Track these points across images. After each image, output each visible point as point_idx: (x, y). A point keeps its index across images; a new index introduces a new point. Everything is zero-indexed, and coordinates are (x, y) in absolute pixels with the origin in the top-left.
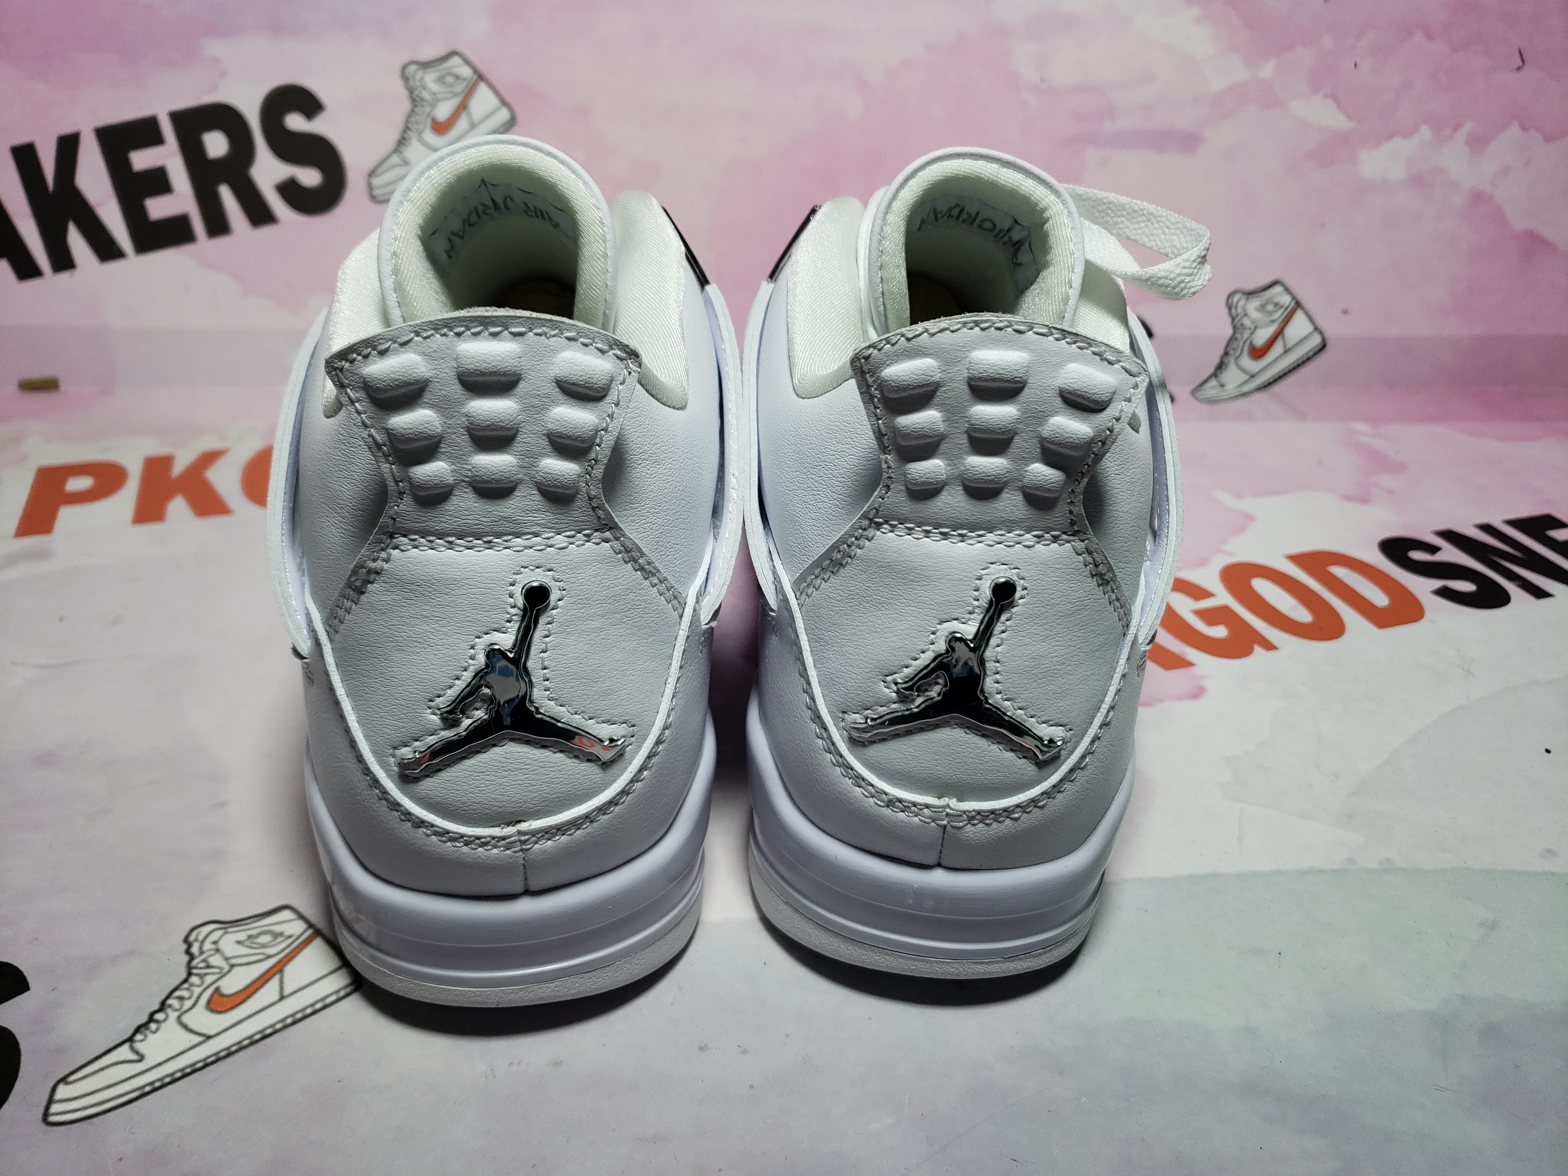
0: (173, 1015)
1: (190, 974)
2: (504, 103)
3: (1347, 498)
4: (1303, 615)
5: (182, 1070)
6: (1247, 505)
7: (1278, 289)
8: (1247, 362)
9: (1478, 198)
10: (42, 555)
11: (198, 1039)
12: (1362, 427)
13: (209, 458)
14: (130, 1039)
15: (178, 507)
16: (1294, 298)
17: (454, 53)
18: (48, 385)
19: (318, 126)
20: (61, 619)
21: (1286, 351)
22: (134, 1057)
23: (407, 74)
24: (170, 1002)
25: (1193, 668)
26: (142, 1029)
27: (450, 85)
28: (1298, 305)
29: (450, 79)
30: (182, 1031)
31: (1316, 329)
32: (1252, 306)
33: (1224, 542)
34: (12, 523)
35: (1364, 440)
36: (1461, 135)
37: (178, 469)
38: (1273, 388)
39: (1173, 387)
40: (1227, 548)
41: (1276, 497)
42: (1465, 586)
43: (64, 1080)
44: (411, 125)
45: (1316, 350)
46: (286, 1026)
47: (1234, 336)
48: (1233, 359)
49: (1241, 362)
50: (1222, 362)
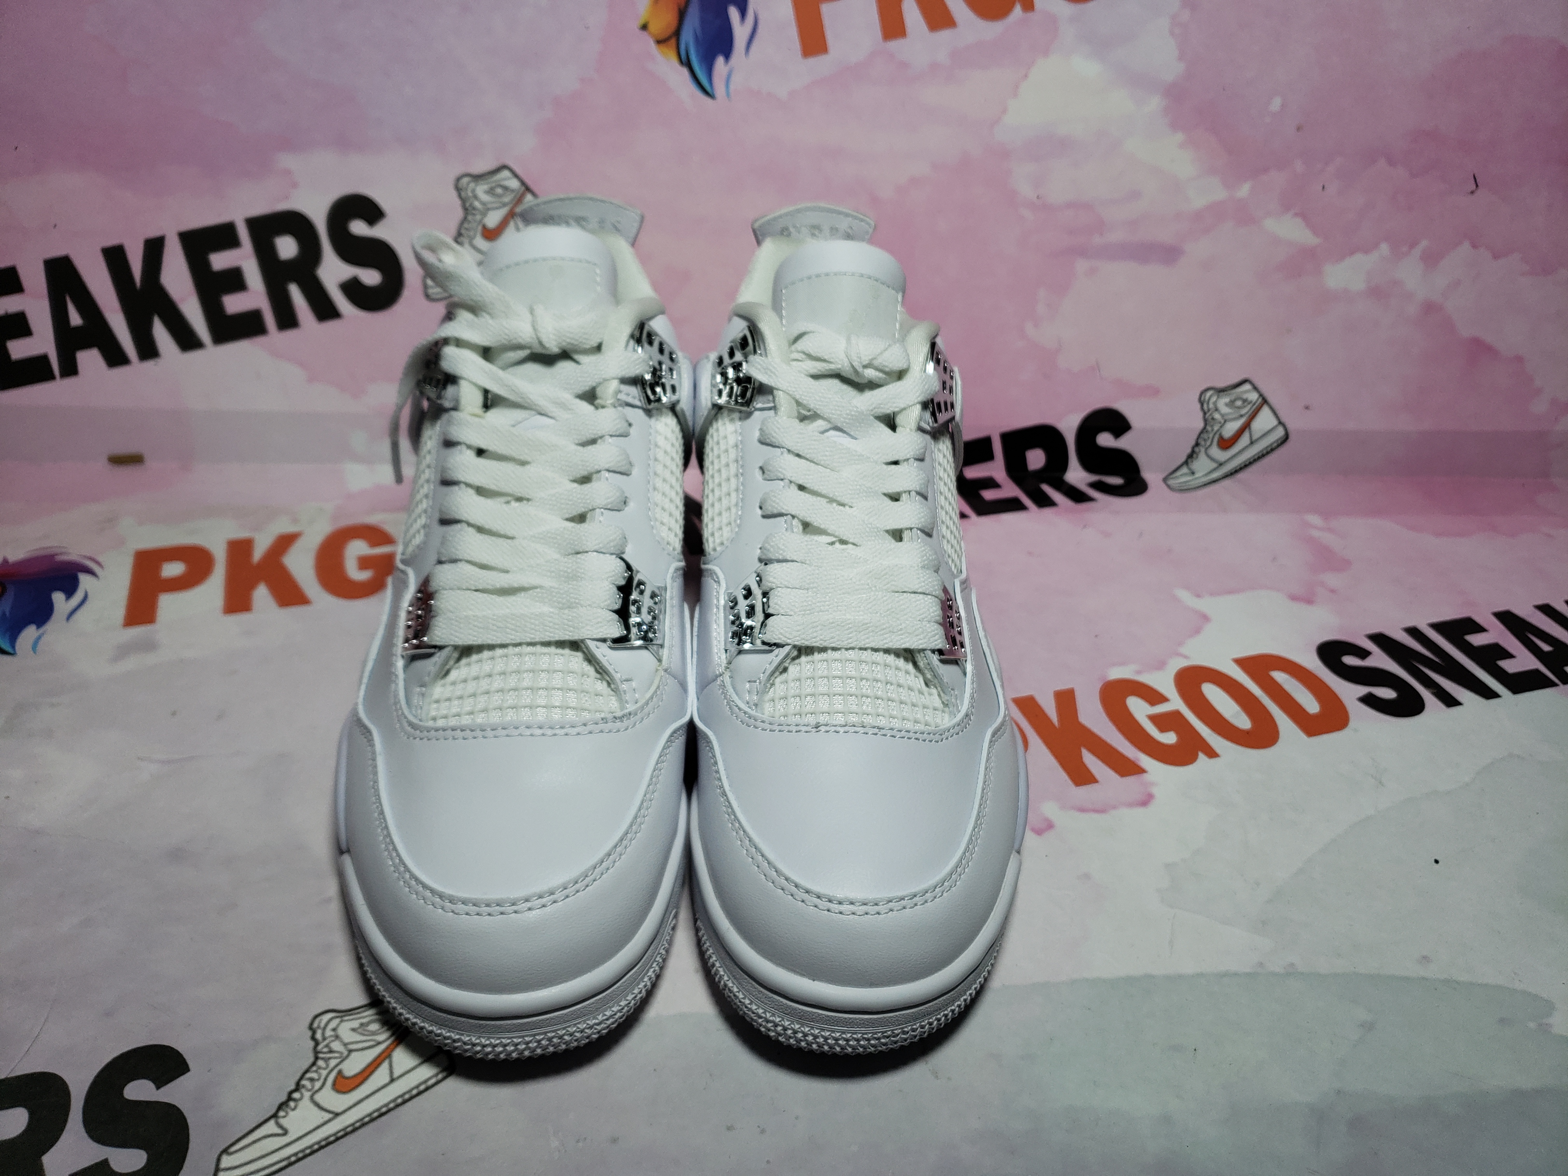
0: (307, 1094)
1: (317, 1058)
3: (1294, 598)
4: (1243, 722)
5: (318, 1143)
6: (1205, 605)
7: (1247, 387)
8: (1215, 452)
9: (1430, 308)
10: (149, 646)
11: (328, 1116)
12: (1315, 519)
13: (285, 542)
14: (275, 1116)
15: (261, 594)
16: (1261, 395)
17: (504, 167)
18: (134, 460)
19: (379, 232)
20: (174, 714)
21: (1252, 443)
22: (280, 1131)
23: (460, 185)
24: (304, 1082)
25: (1145, 775)
26: (284, 1107)
27: (499, 196)
28: (1265, 401)
29: (499, 191)
30: (316, 1109)
31: (1280, 423)
32: (1222, 403)
33: (1181, 644)
34: (119, 612)
35: (1316, 533)
36: (1417, 251)
37: (258, 554)
38: (1241, 476)
39: (1147, 475)
40: (1183, 650)
41: (1231, 596)
42: (1387, 693)
43: (225, 1151)
44: (463, 231)
45: (1279, 442)
46: (398, 1106)
47: (1205, 428)
48: (1203, 450)
49: (1210, 452)
50: (1193, 451)
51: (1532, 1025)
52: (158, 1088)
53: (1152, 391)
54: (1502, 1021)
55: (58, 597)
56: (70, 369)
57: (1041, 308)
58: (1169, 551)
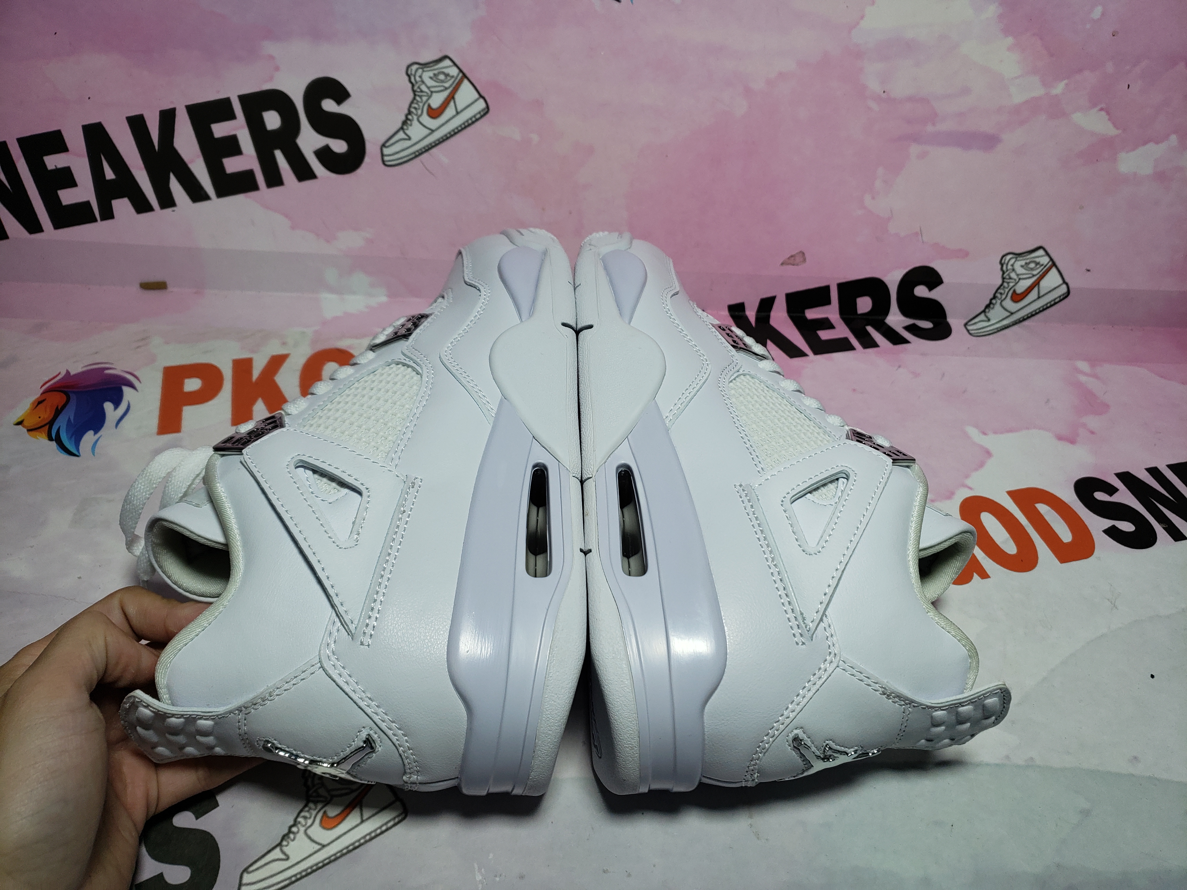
0: (302, 829)
1: (308, 801)
2: (482, 97)
3: (1060, 438)
4: (1010, 548)
6: (989, 441)
7: (1041, 252)
8: (1009, 304)
11: (318, 847)
12: (1083, 365)
13: (277, 362)
14: (280, 845)
15: (259, 408)
16: (1051, 259)
17: (446, 57)
18: (160, 286)
19: (345, 109)
21: (1039, 297)
22: (283, 857)
23: (409, 72)
24: (299, 819)
26: (286, 838)
27: (442, 81)
28: (1054, 264)
29: (442, 77)
30: (308, 841)
31: (1064, 282)
32: (1019, 264)
33: (967, 476)
34: (154, 421)
35: (1083, 379)
37: (256, 373)
38: (1026, 323)
39: (951, 320)
40: (969, 482)
41: (1010, 435)
42: (1127, 527)
43: (246, 870)
44: (413, 110)
45: (1062, 297)
46: (366, 842)
47: (1001, 285)
48: (999, 302)
49: (1004, 303)
50: (991, 303)
52: (197, 818)
53: (963, 254)
55: (108, 407)
56: (107, 214)
57: (878, 184)
58: (964, 392)
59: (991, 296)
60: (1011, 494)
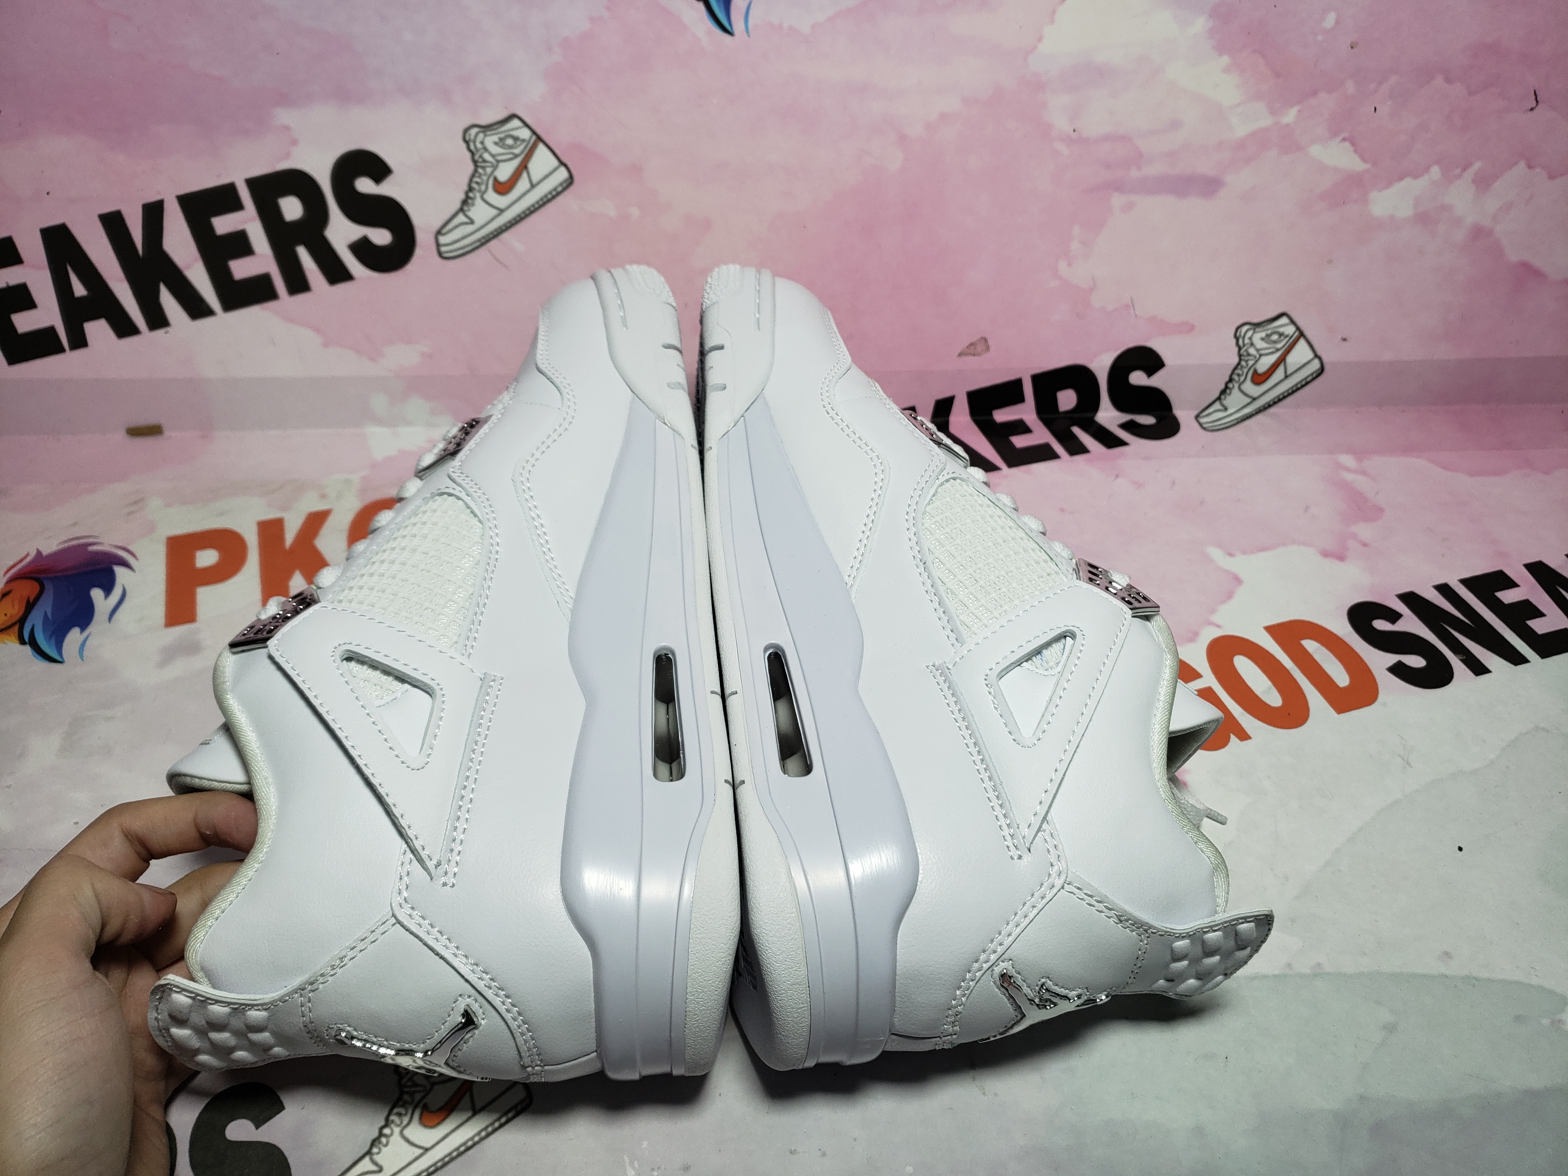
0: (397, 1130)
1: (402, 1093)
2: (562, 163)
3: (1326, 554)
4: (1274, 699)
6: (1237, 564)
7: (1284, 320)
8: (1249, 387)
9: (1478, 232)
10: (193, 648)
11: (419, 1151)
12: (1348, 460)
13: (316, 521)
14: (369, 1153)
16: (1298, 328)
17: (513, 116)
18: (153, 431)
19: (386, 189)
21: (1286, 377)
22: (375, 1168)
23: (467, 138)
24: (392, 1118)
26: (376, 1143)
27: (510, 147)
28: (1302, 334)
29: (510, 142)
30: (406, 1145)
31: (1316, 356)
32: (1258, 337)
33: (1213, 611)
34: (159, 611)
35: (1349, 477)
36: (1469, 174)
37: (290, 538)
38: (1272, 410)
39: (1179, 412)
40: (1215, 618)
41: (1263, 554)
42: (1416, 661)
44: (474, 185)
45: (1314, 375)
46: (482, 1139)
47: (1239, 364)
48: (1236, 385)
49: (1243, 387)
50: (1226, 387)
51: (1546, 1022)
52: (257, 1127)
53: (1188, 328)
54: (1518, 1018)
55: (97, 594)
56: (79, 341)
57: (1075, 246)
58: (1202, 503)
59: (1227, 379)
60: (1270, 629)
